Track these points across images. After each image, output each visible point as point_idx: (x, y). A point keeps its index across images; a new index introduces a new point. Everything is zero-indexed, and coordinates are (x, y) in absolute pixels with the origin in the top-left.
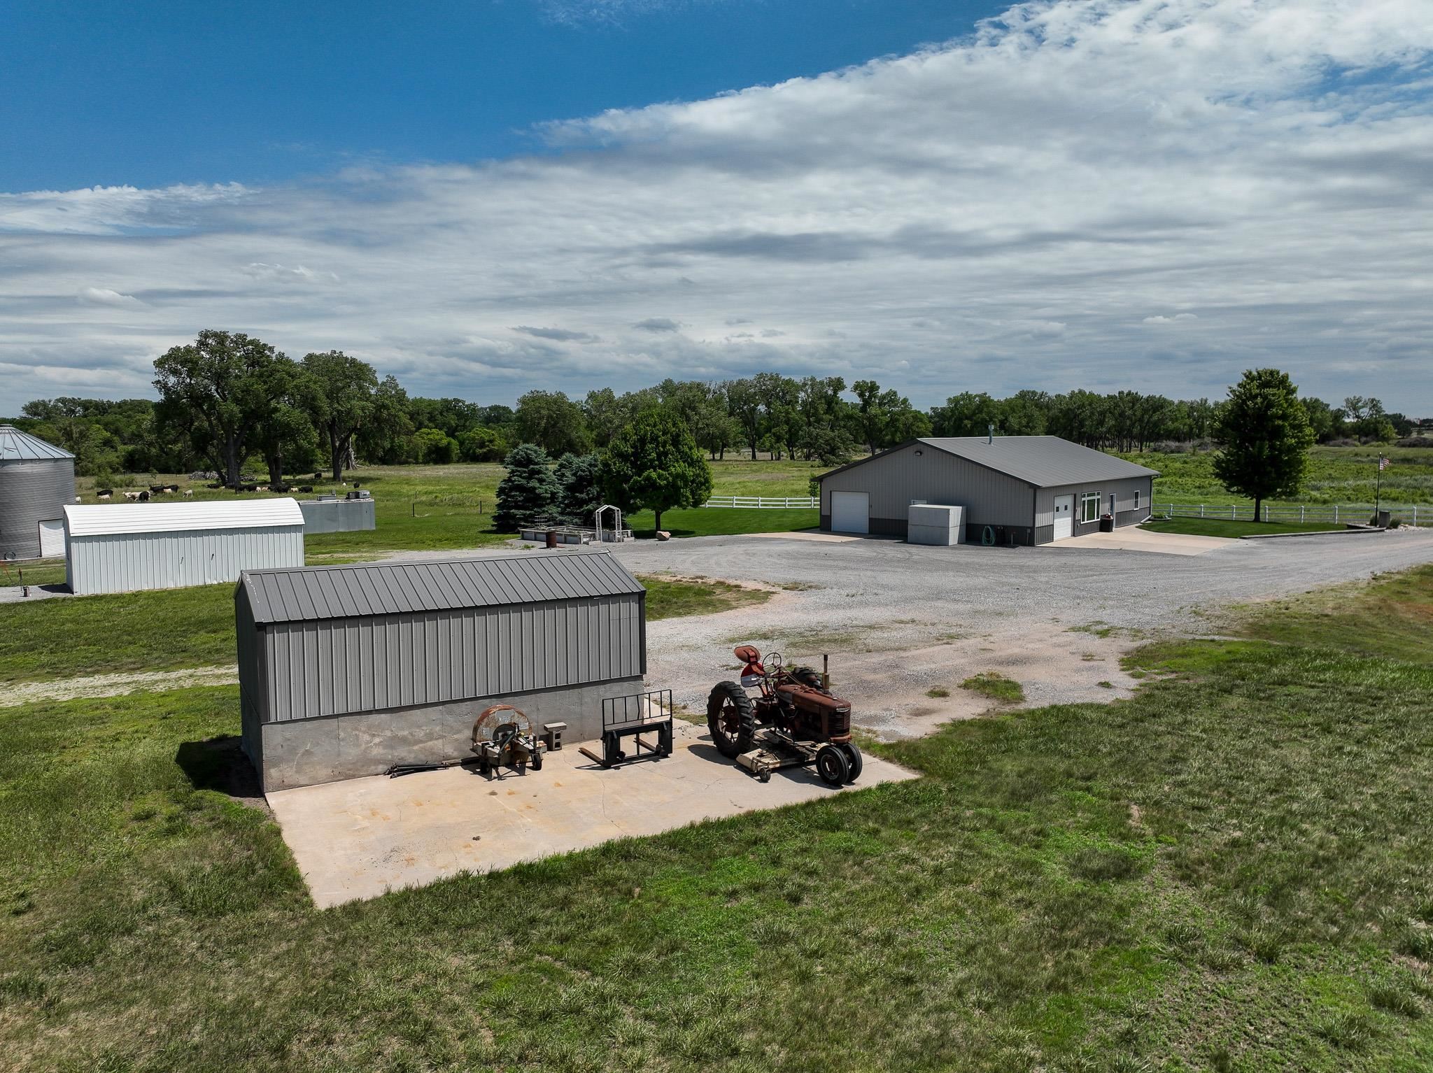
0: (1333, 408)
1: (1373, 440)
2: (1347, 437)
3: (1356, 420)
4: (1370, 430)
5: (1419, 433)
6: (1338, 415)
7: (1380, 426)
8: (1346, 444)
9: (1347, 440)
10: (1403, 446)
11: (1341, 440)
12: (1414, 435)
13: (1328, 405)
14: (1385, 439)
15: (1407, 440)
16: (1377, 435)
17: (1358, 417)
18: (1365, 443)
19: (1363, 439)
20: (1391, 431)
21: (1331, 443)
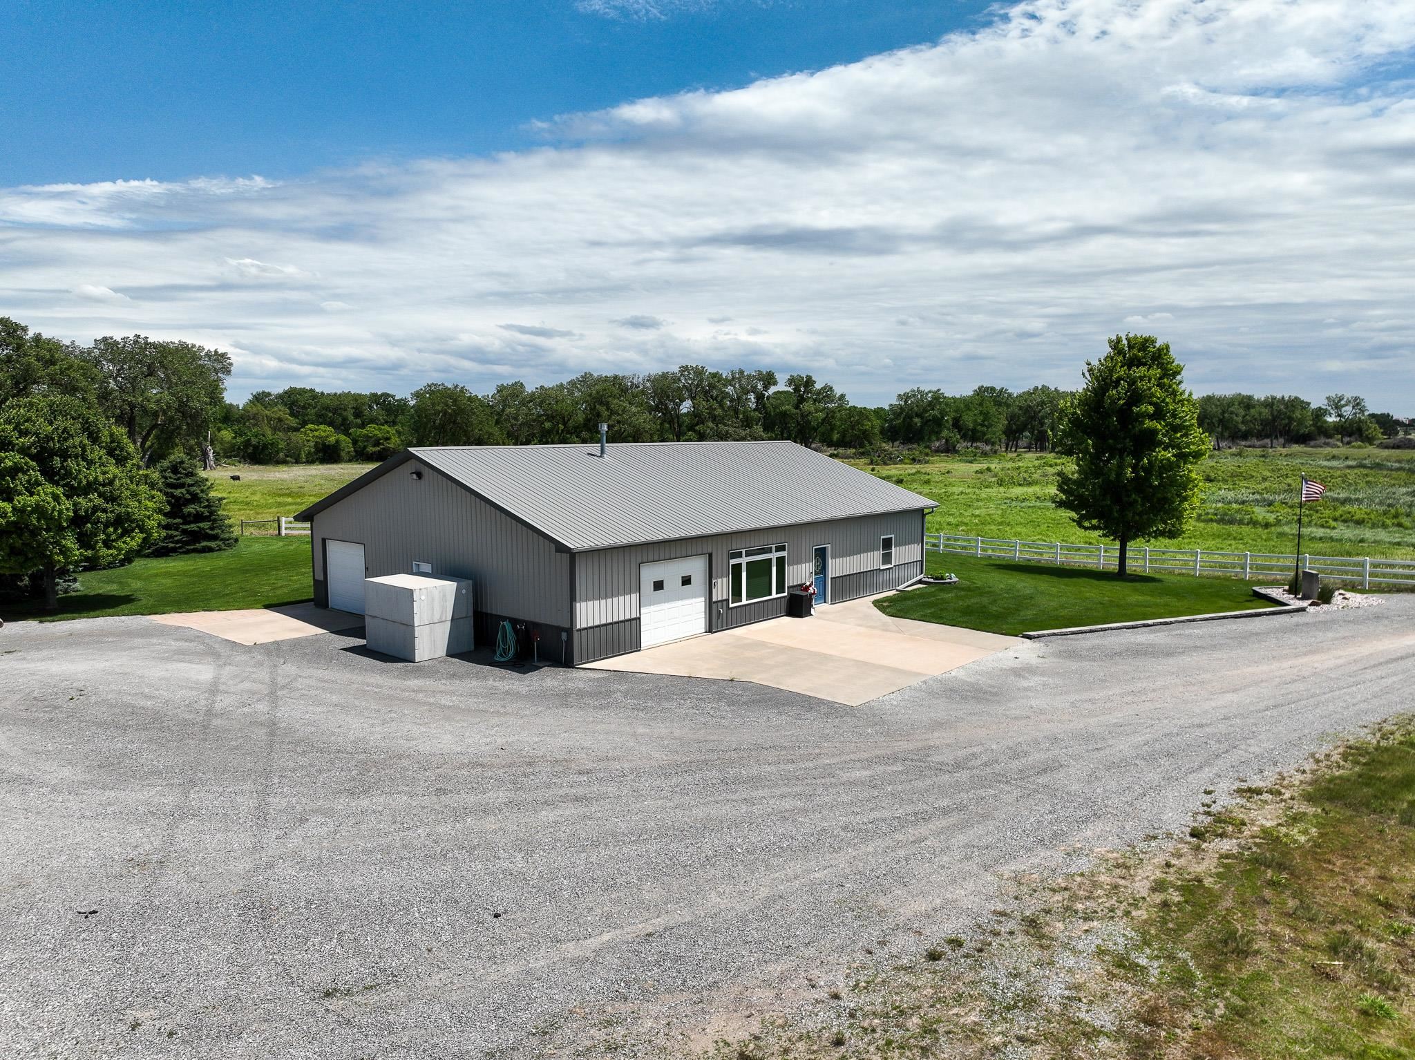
0: (1313, 406)
1: (1356, 440)
2: (1330, 437)
3: (1338, 419)
4: (1353, 431)
5: (1406, 433)
6: (1319, 414)
7: (1364, 427)
8: (1327, 444)
9: (1330, 440)
10: (1387, 447)
11: (1322, 440)
12: (1401, 435)
13: (1309, 404)
14: (1369, 440)
15: (1391, 441)
16: (1361, 435)
17: (1340, 416)
18: (1348, 443)
19: (1346, 439)
20: (1375, 430)
21: (1312, 443)
